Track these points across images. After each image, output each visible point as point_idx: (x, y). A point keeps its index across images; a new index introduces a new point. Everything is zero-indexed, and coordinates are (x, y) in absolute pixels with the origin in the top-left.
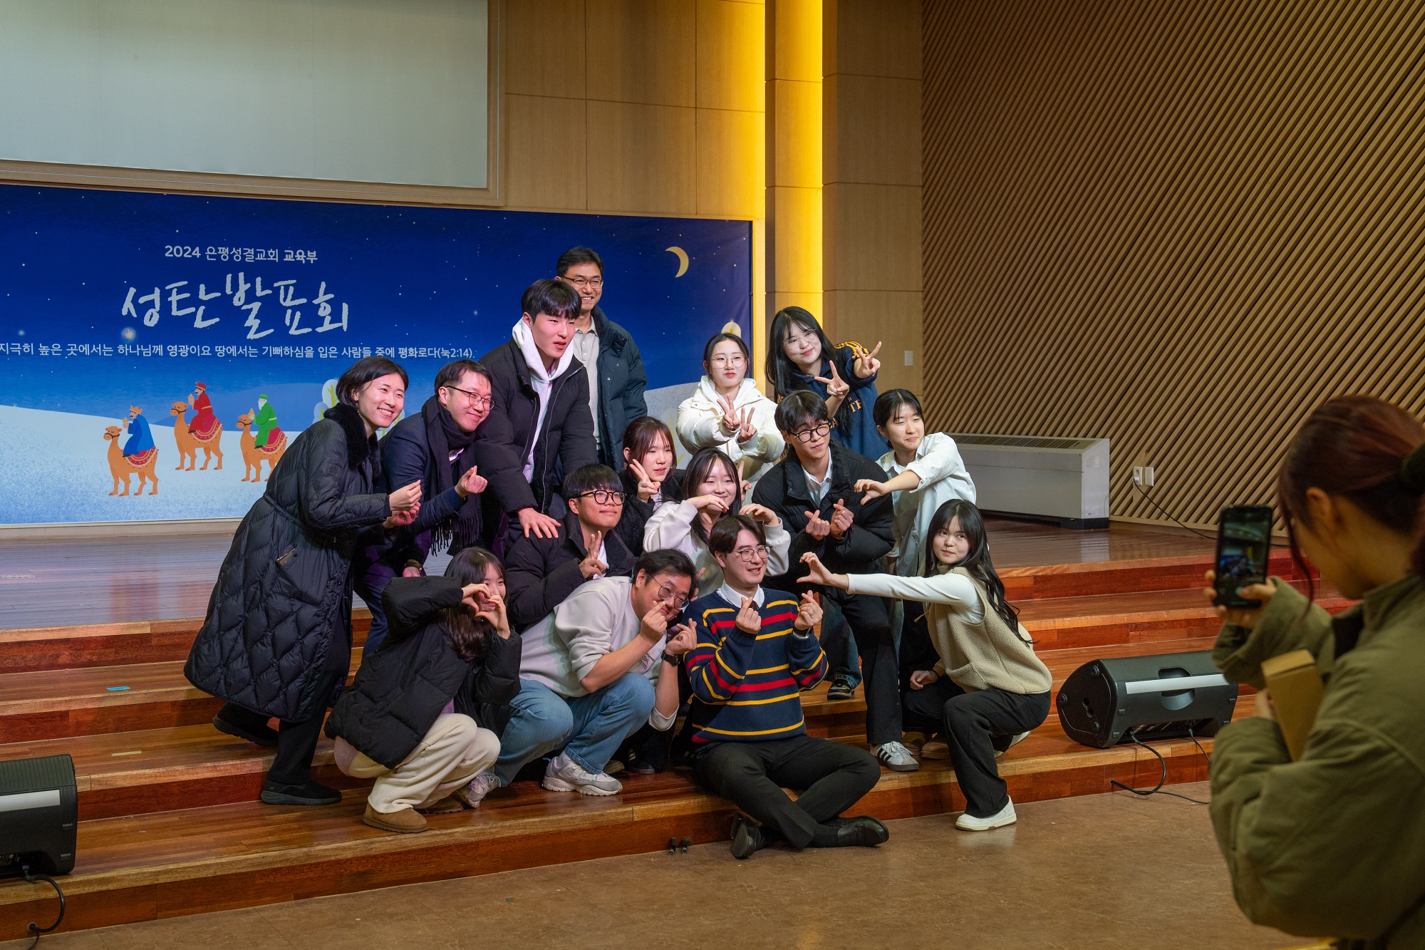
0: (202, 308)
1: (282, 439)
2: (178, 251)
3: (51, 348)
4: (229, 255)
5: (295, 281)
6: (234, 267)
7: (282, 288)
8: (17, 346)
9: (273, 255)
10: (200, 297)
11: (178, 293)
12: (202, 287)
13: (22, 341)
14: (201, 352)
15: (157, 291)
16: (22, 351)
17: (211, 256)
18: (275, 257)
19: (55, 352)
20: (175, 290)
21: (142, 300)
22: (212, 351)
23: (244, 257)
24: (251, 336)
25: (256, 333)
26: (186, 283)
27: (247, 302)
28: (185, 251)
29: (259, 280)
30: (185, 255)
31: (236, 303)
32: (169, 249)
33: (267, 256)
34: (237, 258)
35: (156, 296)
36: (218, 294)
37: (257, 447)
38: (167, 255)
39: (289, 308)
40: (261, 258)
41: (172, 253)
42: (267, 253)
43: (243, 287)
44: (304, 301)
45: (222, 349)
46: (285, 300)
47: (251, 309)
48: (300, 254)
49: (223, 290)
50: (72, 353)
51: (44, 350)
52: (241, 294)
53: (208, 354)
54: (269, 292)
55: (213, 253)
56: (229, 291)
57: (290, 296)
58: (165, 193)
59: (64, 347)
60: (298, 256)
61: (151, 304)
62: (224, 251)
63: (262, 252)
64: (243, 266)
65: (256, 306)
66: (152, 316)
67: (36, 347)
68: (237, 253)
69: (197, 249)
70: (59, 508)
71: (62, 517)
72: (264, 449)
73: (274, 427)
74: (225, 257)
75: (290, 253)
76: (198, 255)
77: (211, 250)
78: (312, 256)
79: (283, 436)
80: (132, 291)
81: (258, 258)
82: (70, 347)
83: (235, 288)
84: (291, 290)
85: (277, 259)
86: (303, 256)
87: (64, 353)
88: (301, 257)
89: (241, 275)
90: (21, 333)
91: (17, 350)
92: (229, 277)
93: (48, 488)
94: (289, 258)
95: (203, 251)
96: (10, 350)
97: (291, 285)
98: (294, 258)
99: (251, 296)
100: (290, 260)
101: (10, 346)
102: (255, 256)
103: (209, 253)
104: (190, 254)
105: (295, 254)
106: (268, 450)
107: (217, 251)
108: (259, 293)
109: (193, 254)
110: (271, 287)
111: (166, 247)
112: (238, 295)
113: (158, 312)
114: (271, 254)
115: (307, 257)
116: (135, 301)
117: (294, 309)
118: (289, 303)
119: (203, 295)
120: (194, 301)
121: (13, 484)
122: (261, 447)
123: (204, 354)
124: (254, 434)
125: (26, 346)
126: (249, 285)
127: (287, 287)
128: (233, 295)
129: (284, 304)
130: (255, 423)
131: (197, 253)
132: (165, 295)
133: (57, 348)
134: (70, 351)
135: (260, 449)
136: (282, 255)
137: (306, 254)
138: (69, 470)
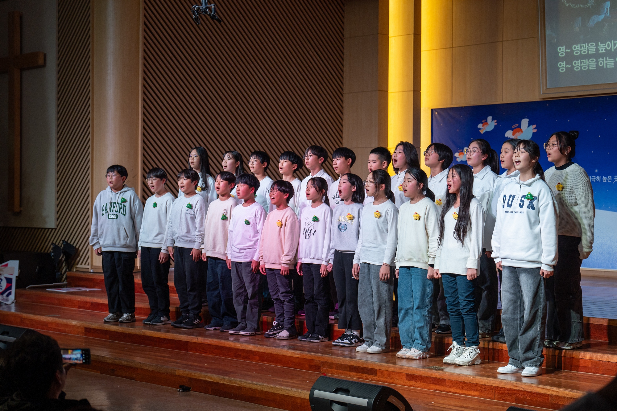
3: (607, 178)
8: (594, 178)
13: (596, 175)
16: (596, 180)
19: (609, 180)
50: (616, 180)
51: (605, 179)
59: (613, 177)
67: (602, 178)
70: (609, 261)
71: (610, 266)
82: (615, 178)
87: (613, 180)
90: (597, 171)
93: (604, 250)
96: (591, 180)
101: (592, 178)
125: (598, 177)
133: (610, 178)
134: (615, 180)
138: (613, 242)
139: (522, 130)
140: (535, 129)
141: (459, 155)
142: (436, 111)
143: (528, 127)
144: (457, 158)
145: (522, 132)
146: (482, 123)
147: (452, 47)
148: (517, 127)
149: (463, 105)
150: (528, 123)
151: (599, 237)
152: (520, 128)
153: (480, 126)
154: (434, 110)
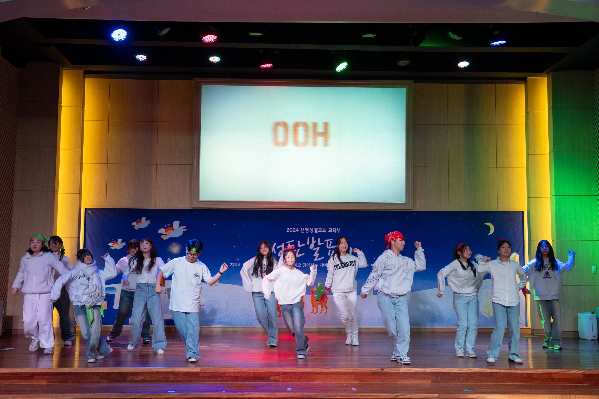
0: (299, 250)
1: (326, 298)
2: (291, 230)
4: (309, 231)
5: (332, 239)
6: (310, 235)
7: (328, 242)
8: (236, 264)
9: (325, 230)
10: (298, 246)
11: (290, 245)
12: (299, 242)
13: (238, 262)
14: (298, 265)
15: (283, 244)
16: (238, 266)
17: (302, 231)
18: (325, 231)
20: (290, 243)
21: (278, 247)
22: (302, 265)
23: (314, 231)
24: (316, 260)
25: (317, 259)
26: (293, 241)
27: (314, 248)
28: (293, 230)
29: (319, 239)
30: (293, 231)
31: (311, 248)
32: (288, 229)
33: (322, 231)
34: (312, 231)
35: (283, 246)
36: (304, 245)
37: (317, 301)
38: (287, 231)
39: (330, 249)
40: (320, 231)
41: (289, 230)
42: (322, 230)
43: (314, 242)
44: (335, 246)
45: (305, 264)
46: (328, 246)
47: (316, 250)
48: (335, 229)
49: (306, 243)
52: (313, 244)
53: (300, 266)
54: (323, 243)
55: (303, 230)
56: (308, 244)
57: (330, 245)
58: (287, 210)
60: (334, 230)
61: (281, 249)
62: (307, 229)
63: (321, 229)
64: (314, 234)
65: (318, 249)
66: (281, 253)
68: (312, 230)
69: (298, 229)
70: (248, 321)
72: (319, 301)
73: (323, 293)
74: (307, 231)
75: (331, 229)
76: (298, 231)
77: (302, 229)
78: (339, 230)
79: (327, 296)
80: (275, 244)
81: (319, 231)
83: (311, 242)
84: (331, 242)
85: (326, 232)
86: (335, 230)
88: (335, 231)
89: (313, 238)
90: (238, 259)
91: (236, 265)
92: (308, 238)
93: (244, 313)
94: (330, 231)
95: (299, 230)
96: (234, 265)
97: (331, 241)
98: (332, 231)
99: (316, 245)
100: (331, 232)
101: (234, 264)
102: (318, 231)
103: (302, 230)
104: (295, 231)
105: (333, 229)
106: (321, 302)
107: (305, 229)
108: (319, 244)
109: (296, 231)
110: (323, 242)
111: (287, 228)
112: (311, 245)
113: (283, 252)
114: (324, 230)
115: (337, 230)
116: (275, 248)
117: (332, 249)
118: (330, 247)
119: (299, 245)
120: (296, 248)
121: (233, 312)
122: (318, 300)
123: (299, 266)
124: (316, 296)
125: (239, 264)
126: (315, 241)
127: (329, 242)
128: (310, 245)
129: (328, 248)
130: (316, 292)
131: (297, 230)
132: (286, 245)
135: (318, 301)
136: (328, 230)
137: (337, 229)
138: (251, 308)
139: (174, 229)
140: (185, 228)
141: (113, 245)
142: (90, 211)
143: (179, 227)
144: (111, 246)
145: (174, 230)
146: (136, 222)
147: (107, 164)
148: (170, 227)
149: (118, 208)
150: (179, 224)
151: (240, 304)
152: (172, 227)
153: (134, 224)
154: (87, 209)
